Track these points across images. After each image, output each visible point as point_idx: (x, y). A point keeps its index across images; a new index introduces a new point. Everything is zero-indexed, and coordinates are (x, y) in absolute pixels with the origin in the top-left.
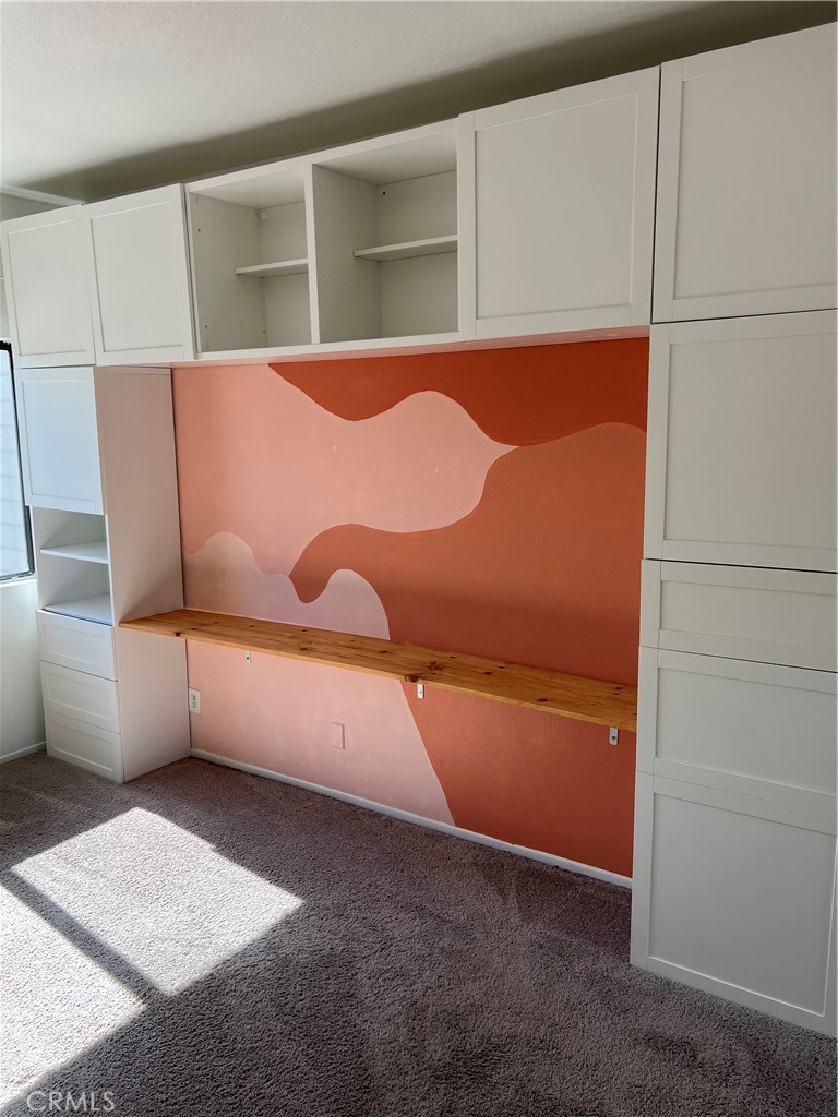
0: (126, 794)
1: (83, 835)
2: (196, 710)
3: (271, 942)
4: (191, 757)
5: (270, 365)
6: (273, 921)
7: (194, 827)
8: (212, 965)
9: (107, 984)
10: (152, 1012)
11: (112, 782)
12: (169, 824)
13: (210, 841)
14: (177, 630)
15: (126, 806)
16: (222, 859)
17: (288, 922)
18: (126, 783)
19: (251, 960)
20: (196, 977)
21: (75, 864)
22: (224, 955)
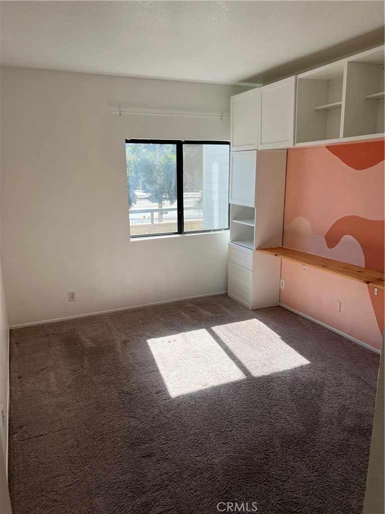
0: (252, 313)
1: (235, 323)
2: (283, 288)
3: (294, 372)
4: (279, 306)
5: (326, 147)
6: (296, 366)
7: (275, 329)
8: (271, 373)
9: (235, 367)
10: (247, 380)
11: (248, 309)
12: (266, 326)
13: (279, 335)
14: (276, 254)
15: (251, 317)
16: (283, 342)
17: (302, 368)
18: (253, 310)
19: (285, 375)
20: (264, 374)
21: (231, 331)
22: (275, 371)
